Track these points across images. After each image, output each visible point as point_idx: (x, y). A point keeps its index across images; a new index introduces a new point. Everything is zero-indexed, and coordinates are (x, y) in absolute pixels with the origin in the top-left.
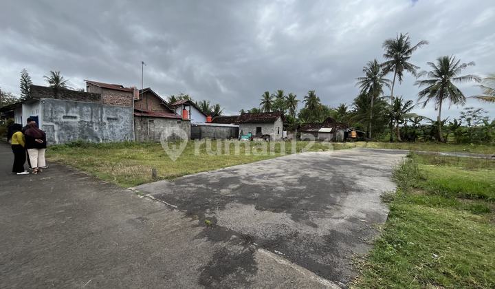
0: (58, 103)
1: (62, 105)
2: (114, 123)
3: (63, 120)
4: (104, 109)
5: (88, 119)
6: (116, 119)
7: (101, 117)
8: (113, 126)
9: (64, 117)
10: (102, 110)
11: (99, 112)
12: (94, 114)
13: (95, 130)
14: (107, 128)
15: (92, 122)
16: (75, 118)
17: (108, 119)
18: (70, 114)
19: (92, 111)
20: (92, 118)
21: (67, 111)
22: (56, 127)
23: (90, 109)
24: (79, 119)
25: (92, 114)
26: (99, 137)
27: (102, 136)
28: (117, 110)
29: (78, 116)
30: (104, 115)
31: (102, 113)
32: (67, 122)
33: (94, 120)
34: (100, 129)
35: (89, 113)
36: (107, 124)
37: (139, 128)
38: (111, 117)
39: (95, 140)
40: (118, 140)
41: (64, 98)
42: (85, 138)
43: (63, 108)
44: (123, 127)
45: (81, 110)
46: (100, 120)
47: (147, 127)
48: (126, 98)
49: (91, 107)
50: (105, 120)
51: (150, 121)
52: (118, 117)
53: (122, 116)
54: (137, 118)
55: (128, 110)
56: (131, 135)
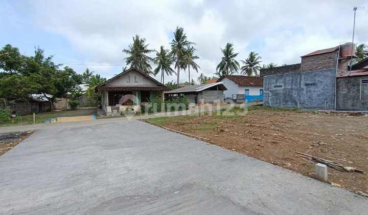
0: (272, 77)
1: (274, 78)
2: (312, 88)
3: (274, 89)
4: (303, 76)
5: (289, 87)
6: (314, 84)
7: (300, 84)
8: (310, 91)
9: (275, 87)
10: (301, 77)
11: (299, 79)
12: (294, 82)
13: (294, 95)
14: (304, 93)
15: (292, 89)
16: (281, 86)
17: (306, 85)
18: (278, 84)
19: (292, 80)
20: (292, 85)
22: (270, 94)
23: (291, 78)
24: (283, 88)
25: (292, 82)
26: (297, 101)
27: (300, 100)
28: (315, 75)
29: (283, 85)
30: (302, 82)
31: (301, 80)
32: (276, 90)
33: (293, 87)
34: (298, 94)
35: (290, 82)
36: (305, 90)
37: (344, 91)
38: (309, 82)
39: (294, 104)
40: (315, 105)
41: (275, 73)
42: (287, 102)
43: (274, 81)
44: (322, 91)
45: (285, 80)
46: (298, 86)
47: (359, 90)
48: (328, 60)
49: (292, 77)
50: (303, 86)
51: (364, 81)
52: (317, 82)
53: (322, 80)
54: (342, 79)
55: (329, 73)
56: (331, 100)
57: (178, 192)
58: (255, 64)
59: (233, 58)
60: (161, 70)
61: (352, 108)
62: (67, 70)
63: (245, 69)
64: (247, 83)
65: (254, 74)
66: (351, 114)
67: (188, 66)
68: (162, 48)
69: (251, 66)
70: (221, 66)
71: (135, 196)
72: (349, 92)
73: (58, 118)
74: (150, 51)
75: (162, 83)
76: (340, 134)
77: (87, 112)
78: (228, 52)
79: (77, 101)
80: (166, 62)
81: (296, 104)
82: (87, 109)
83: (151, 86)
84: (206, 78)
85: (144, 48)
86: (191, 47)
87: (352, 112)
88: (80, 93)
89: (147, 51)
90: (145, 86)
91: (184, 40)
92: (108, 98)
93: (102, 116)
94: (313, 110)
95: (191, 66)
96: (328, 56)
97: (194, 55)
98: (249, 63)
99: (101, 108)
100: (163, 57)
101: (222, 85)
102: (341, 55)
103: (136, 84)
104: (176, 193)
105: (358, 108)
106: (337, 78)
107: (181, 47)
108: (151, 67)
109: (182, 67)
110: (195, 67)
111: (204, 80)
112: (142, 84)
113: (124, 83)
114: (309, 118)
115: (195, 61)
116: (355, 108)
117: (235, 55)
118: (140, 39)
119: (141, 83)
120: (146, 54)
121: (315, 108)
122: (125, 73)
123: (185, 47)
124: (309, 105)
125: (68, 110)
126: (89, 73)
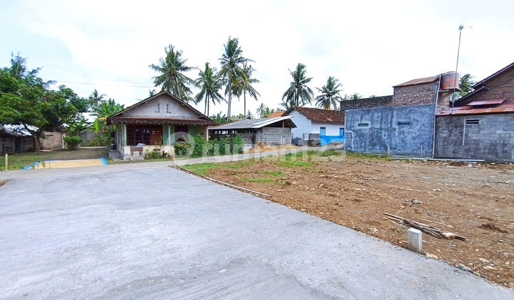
0: (356, 112)
1: (358, 113)
2: (406, 129)
3: (358, 128)
4: (395, 112)
5: (378, 126)
6: (409, 124)
7: (391, 122)
8: (403, 133)
9: (359, 125)
10: (393, 113)
11: (390, 116)
12: (384, 120)
13: (383, 137)
14: (397, 134)
15: (381, 129)
16: (367, 125)
17: (399, 123)
18: (364, 122)
19: (382, 116)
20: (381, 124)
21: (362, 119)
22: (353, 135)
23: (380, 114)
24: (370, 126)
25: (382, 120)
26: (387, 145)
27: (390, 144)
28: (410, 111)
29: (369, 123)
30: (395, 120)
31: (392, 117)
32: (361, 130)
33: (383, 126)
34: (389, 135)
35: (379, 119)
36: (397, 130)
37: (444, 134)
38: (403, 120)
39: (383, 148)
40: (409, 151)
41: (360, 107)
42: (374, 145)
43: (358, 117)
44: (418, 133)
45: (372, 116)
46: (389, 126)
47: (462, 133)
48: (426, 93)
49: (382, 112)
50: (395, 126)
51: (468, 122)
52: (412, 120)
53: (418, 118)
54: (442, 119)
55: (427, 109)
56: (429, 144)
57: (224, 270)
58: (334, 93)
59: (305, 84)
60: (205, 96)
61: (452, 155)
62: (62, 90)
63: (320, 99)
64: (323, 119)
65: (332, 107)
66: (452, 164)
67: (243, 93)
68: (207, 65)
69: (329, 95)
70: (289, 94)
71: (162, 277)
72: (450, 136)
73: (46, 162)
74: (190, 68)
75: (206, 115)
76: (439, 190)
77: (93, 153)
78: (299, 76)
79: (77, 138)
80: (213, 86)
81: (386, 149)
82: (93, 150)
83: (190, 119)
84: (268, 109)
85: (180, 64)
86: (248, 66)
87: (453, 160)
88: (84, 125)
89: (185, 69)
90: (181, 118)
91: (239, 56)
92: (125, 134)
93: (116, 160)
94: (406, 158)
95: (247, 92)
96: (427, 87)
97: (252, 77)
98: (326, 91)
99: (115, 148)
100: (209, 79)
101: (289, 121)
102: (442, 87)
103: (169, 115)
104: (222, 271)
105: (461, 156)
106: (437, 116)
107: (234, 66)
108: (190, 91)
109: (235, 93)
110: (254, 94)
111: (266, 113)
112: (177, 115)
113: (151, 113)
114: (402, 168)
115: (253, 85)
116: (457, 155)
117: (308, 80)
118: (175, 51)
119: (175, 113)
120: (184, 73)
121: (409, 154)
122: (153, 99)
123: (240, 65)
124: (402, 151)
125: (63, 150)
126: (98, 97)
